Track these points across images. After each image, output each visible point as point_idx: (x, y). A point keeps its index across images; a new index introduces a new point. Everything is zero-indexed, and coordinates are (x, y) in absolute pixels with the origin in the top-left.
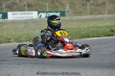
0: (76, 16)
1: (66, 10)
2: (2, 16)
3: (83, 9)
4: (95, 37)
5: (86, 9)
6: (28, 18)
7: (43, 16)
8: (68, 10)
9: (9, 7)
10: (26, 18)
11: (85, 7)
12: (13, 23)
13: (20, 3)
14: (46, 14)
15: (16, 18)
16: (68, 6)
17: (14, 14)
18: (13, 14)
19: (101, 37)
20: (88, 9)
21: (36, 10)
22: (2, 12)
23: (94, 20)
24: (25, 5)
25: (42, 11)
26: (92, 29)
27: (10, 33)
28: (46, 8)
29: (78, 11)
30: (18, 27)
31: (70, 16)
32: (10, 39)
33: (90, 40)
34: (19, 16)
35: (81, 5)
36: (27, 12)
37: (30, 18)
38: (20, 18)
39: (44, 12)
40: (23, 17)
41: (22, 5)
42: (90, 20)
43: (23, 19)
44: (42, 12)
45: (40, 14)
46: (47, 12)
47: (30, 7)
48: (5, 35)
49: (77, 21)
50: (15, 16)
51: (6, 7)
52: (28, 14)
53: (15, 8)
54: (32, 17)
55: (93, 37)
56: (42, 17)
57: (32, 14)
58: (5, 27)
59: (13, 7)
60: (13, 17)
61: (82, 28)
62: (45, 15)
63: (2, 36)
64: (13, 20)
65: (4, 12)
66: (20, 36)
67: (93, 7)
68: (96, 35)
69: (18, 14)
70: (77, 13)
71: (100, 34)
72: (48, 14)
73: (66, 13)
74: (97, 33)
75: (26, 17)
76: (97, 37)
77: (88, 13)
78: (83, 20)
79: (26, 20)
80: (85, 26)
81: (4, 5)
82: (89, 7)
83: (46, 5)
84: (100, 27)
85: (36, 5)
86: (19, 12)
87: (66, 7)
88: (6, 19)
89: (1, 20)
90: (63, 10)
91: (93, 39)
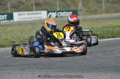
0: (90, 15)
1: (79, 9)
2: (7, 17)
3: (98, 7)
4: (110, 38)
5: (101, 7)
6: (36, 19)
7: (53, 16)
8: (81, 9)
9: (15, 7)
10: (34, 19)
11: (100, 5)
12: (19, 24)
13: (27, 3)
14: (57, 13)
15: (22, 19)
16: (80, 4)
17: (21, 15)
18: (19, 15)
19: (117, 37)
20: (104, 7)
21: (46, 10)
22: (7, 13)
23: (110, 19)
24: (32, 5)
25: (52, 10)
26: (107, 29)
27: (15, 36)
28: (57, 6)
29: (92, 10)
30: (25, 29)
31: (83, 15)
32: (14, 43)
33: (104, 41)
34: (26, 16)
35: (95, 2)
36: (34, 12)
37: (38, 19)
38: (27, 18)
39: (54, 12)
40: (30, 18)
41: (30, 4)
42: (106, 19)
43: (31, 20)
44: (52, 12)
45: (50, 14)
46: (57, 12)
47: (39, 6)
48: (10, 37)
49: (91, 20)
50: (21, 17)
51: (11, 7)
52: (36, 14)
53: (21, 8)
54: (41, 17)
55: (108, 38)
56: (51, 17)
57: (41, 14)
58: (9, 29)
59: (19, 6)
60: (19, 18)
61: (96, 28)
62: (55, 15)
63: (6, 39)
64: (20, 22)
65: (9, 12)
66: (25, 38)
67: (109, 4)
68: (111, 35)
69: (24, 14)
70: (91, 12)
71: (116, 34)
72: (59, 13)
73: (79, 12)
74: (113, 33)
75: (34, 17)
76: (113, 37)
77: (104, 12)
78: (97, 20)
79: (34, 21)
80: (100, 26)
81: (9, 5)
82: (105, 4)
83: (56, 3)
84: (116, 26)
85: (45, 4)
86: (26, 13)
87: (79, 5)
88: (12, 21)
89: (6, 21)
90: (76, 9)
91: (107, 39)
